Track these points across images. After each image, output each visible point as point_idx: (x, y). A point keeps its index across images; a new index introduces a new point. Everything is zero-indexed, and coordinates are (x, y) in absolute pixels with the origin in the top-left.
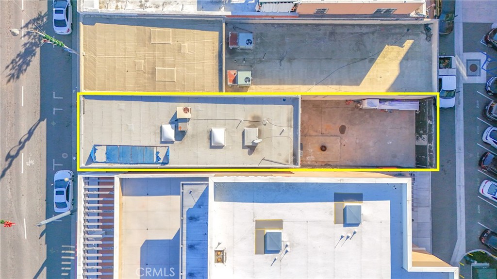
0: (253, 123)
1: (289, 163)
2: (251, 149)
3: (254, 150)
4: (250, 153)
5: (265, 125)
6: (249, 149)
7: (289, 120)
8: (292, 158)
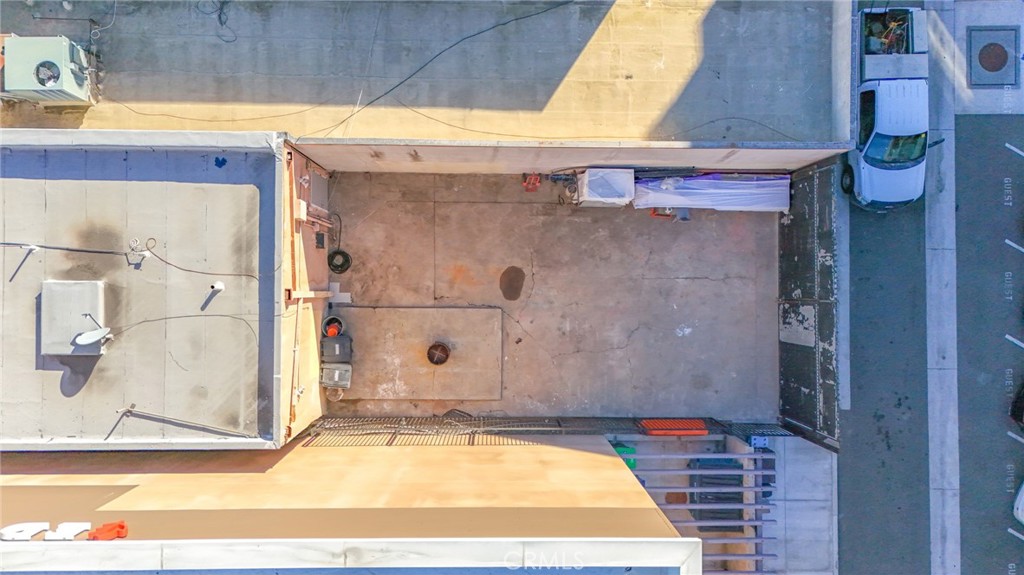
0: (85, 259)
1: (241, 430)
2: (74, 371)
3: (87, 374)
4: (70, 388)
5: (138, 266)
6: (68, 369)
7: (240, 248)
8: (255, 405)
